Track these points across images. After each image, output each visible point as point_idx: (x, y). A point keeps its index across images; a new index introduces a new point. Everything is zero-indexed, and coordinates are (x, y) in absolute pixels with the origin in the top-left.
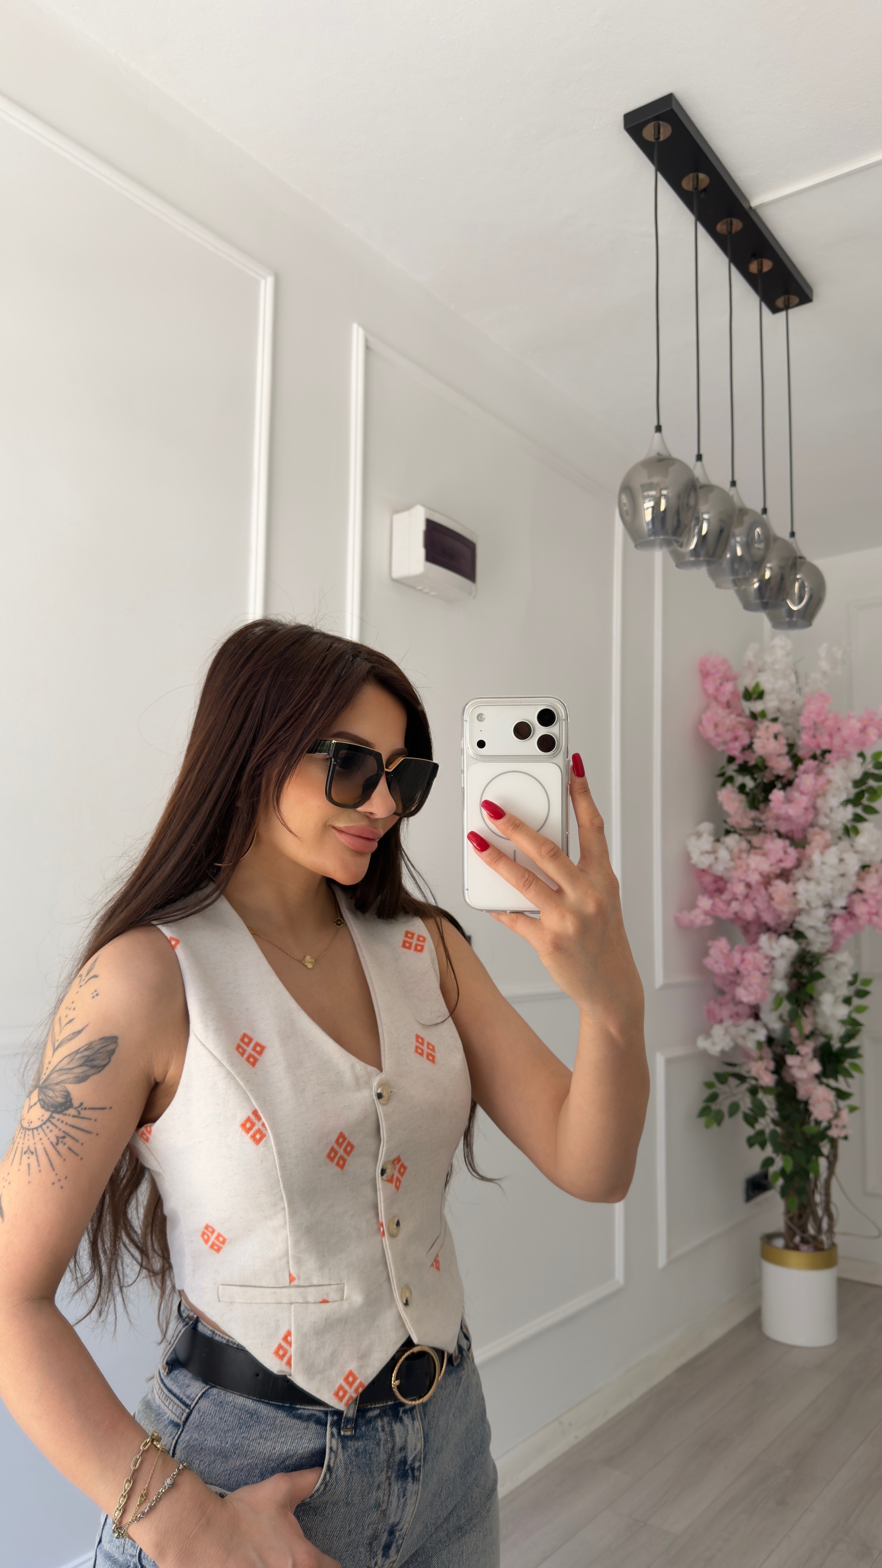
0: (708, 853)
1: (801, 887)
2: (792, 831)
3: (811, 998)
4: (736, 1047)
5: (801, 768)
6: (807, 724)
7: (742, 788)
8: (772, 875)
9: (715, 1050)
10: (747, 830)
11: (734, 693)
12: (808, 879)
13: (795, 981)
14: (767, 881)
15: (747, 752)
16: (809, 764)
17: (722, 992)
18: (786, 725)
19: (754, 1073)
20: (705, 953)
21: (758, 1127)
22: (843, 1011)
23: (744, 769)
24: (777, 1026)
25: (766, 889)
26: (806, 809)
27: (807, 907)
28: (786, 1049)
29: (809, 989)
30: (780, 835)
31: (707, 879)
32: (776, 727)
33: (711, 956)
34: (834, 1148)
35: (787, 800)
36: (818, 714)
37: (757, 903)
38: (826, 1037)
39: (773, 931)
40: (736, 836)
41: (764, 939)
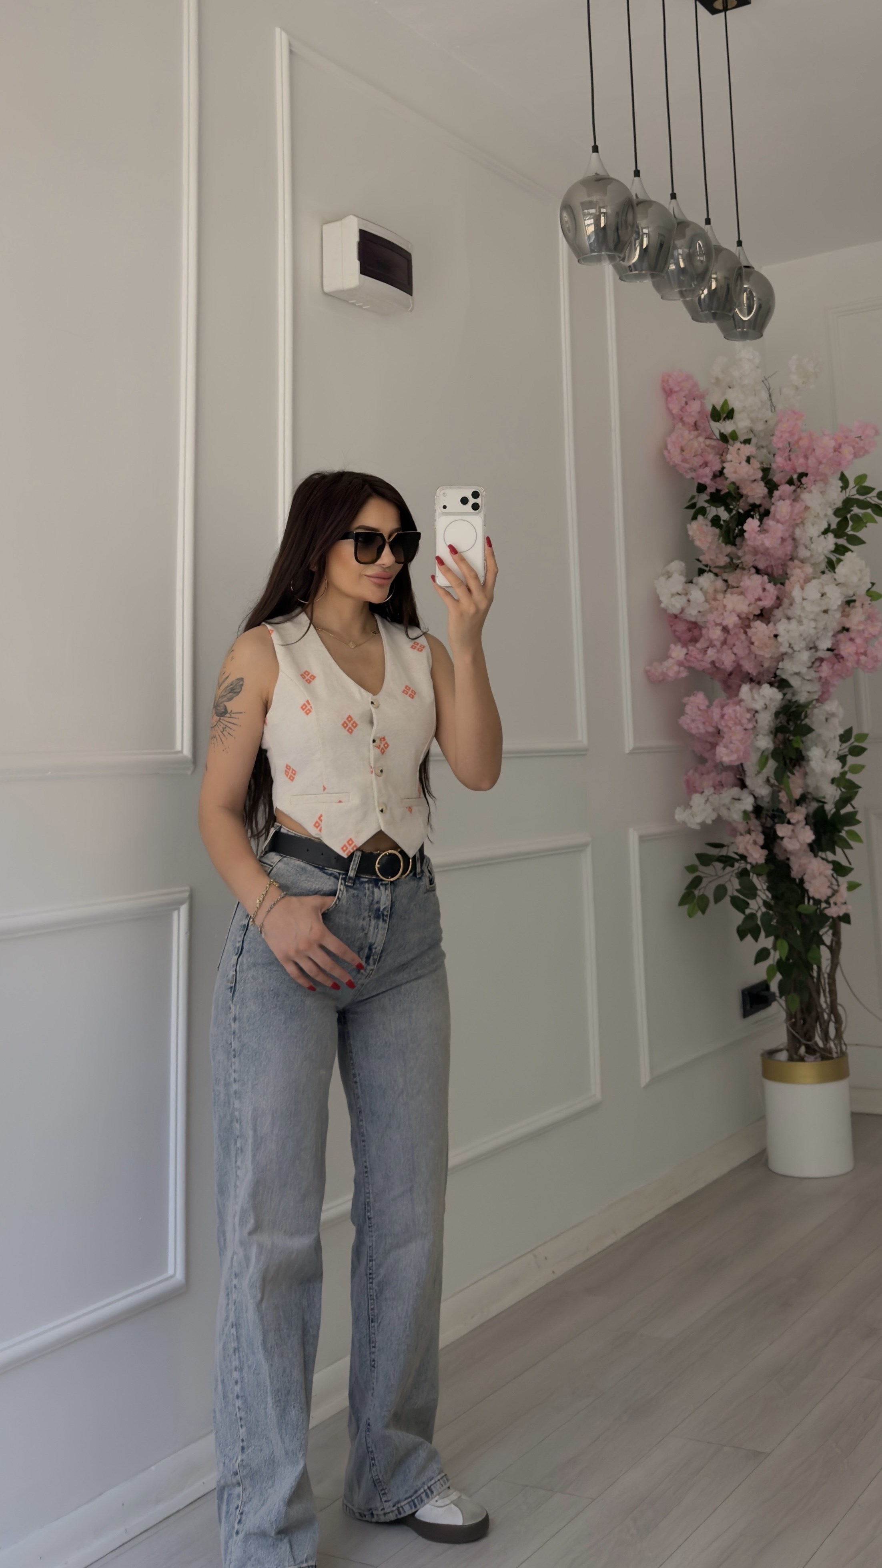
0: (679, 594)
1: (782, 627)
2: (771, 565)
3: (801, 755)
4: (719, 820)
5: (776, 493)
6: (780, 445)
7: (716, 521)
8: (751, 617)
9: (695, 824)
10: (723, 568)
11: (702, 413)
12: (789, 618)
14: (746, 623)
15: (718, 479)
16: (785, 489)
17: (703, 758)
18: (760, 447)
19: (741, 851)
20: (681, 711)
21: (748, 911)
22: (836, 770)
23: (717, 499)
24: (764, 792)
25: (746, 633)
26: (783, 540)
27: (790, 651)
28: (776, 820)
29: (796, 746)
30: (758, 571)
31: (680, 626)
32: (748, 450)
33: (687, 714)
34: (836, 934)
35: (763, 530)
36: (792, 433)
37: (735, 650)
38: (819, 801)
39: (755, 681)
40: (711, 575)
41: (745, 689)
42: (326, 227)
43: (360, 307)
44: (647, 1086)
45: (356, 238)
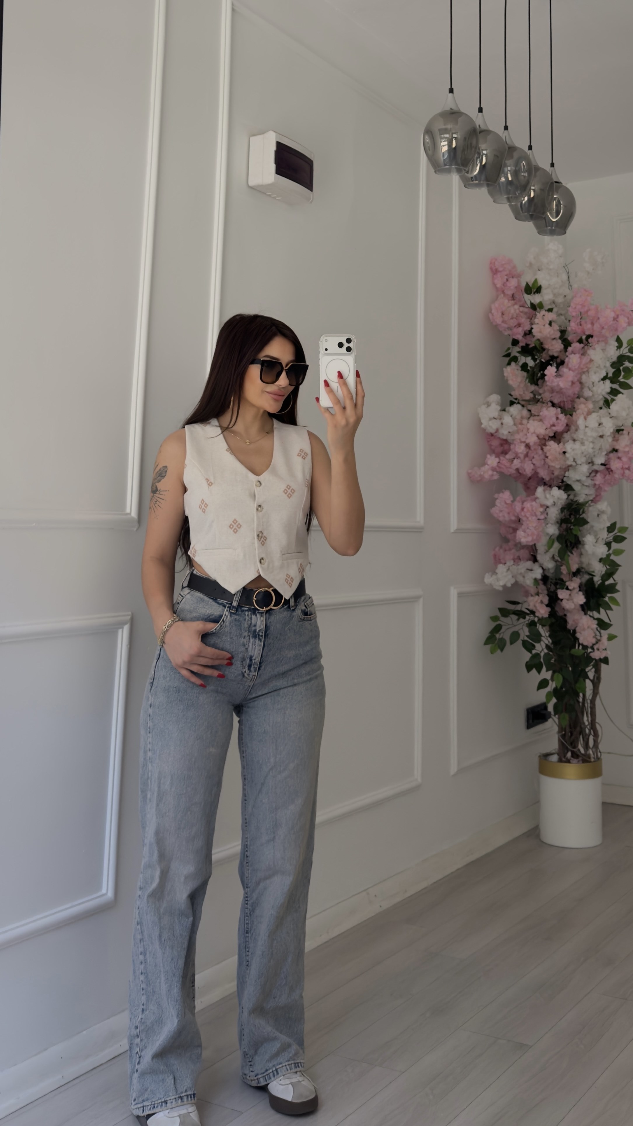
0: (495, 419)
1: (569, 446)
2: (563, 401)
3: (578, 540)
4: (516, 584)
5: (570, 349)
6: (574, 314)
7: (524, 367)
8: (547, 438)
9: (499, 587)
10: (528, 401)
11: (518, 288)
12: (574, 440)
14: (543, 442)
15: (528, 336)
16: (576, 346)
17: (506, 539)
18: (559, 315)
19: (531, 607)
20: (492, 503)
21: (534, 652)
22: (603, 552)
23: (526, 350)
24: (550, 565)
25: (542, 449)
26: (573, 383)
27: (574, 464)
28: (558, 586)
29: (575, 533)
30: (553, 405)
31: (495, 442)
32: (550, 316)
33: (497, 506)
34: (598, 671)
35: (558, 375)
36: (583, 306)
37: (534, 461)
38: (589, 574)
39: (547, 485)
40: (519, 406)
41: (540, 490)
42: (252, 139)
43: (274, 197)
44: (454, 775)
45: (274, 148)
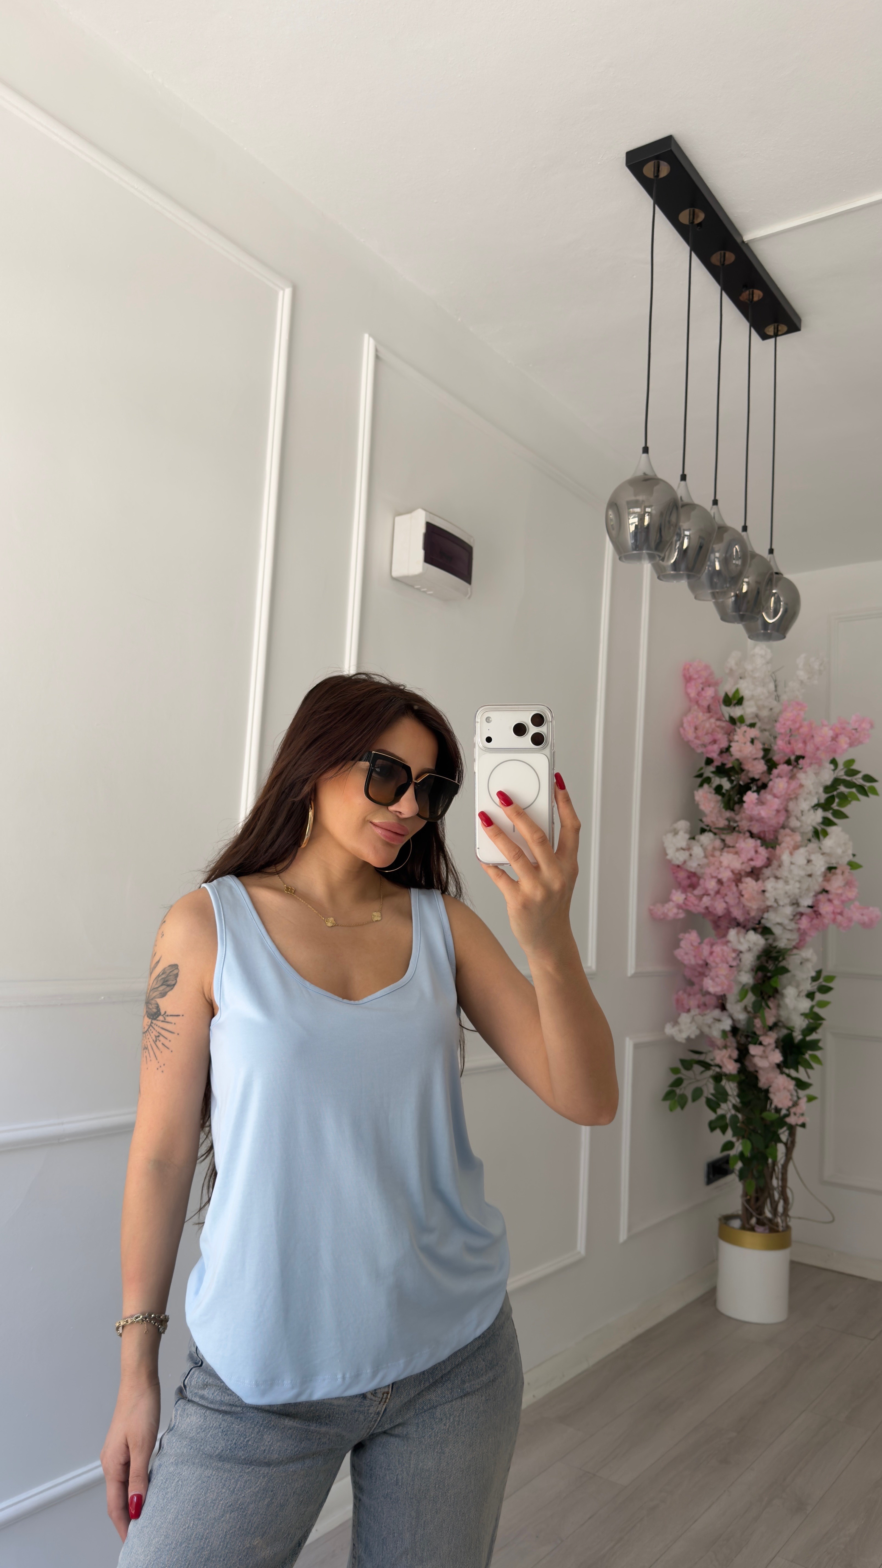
0: (683, 849)
1: (770, 885)
2: (764, 832)
3: (776, 991)
4: (702, 1035)
5: (775, 772)
6: (782, 731)
7: (718, 789)
8: (743, 873)
9: (681, 1037)
10: (722, 829)
11: (715, 698)
12: (777, 878)
13: (760, 974)
14: (738, 878)
15: (725, 755)
16: (783, 768)
17: (691, 983)
18: (763, 730)
19: (718, 1061)
20: (676, 944)
21: (720, 1112)
22: (805, 1005)
23: (722, 771)
24: (741, 1016)
25: (737, 886)
26: (778, 811)
27: (775, 905)
28: (749, 1039)
29: (773, 982)
30: (752, 835)
31: (682, 875)
32: (753, 733)
33: (681, 948)
34: (792, 1135)
36: (794, 721)
37: (727, 899)
38: (788, 1028)
39: (742, 926)
40: (711, 835)
41: (732, 934)
42: (398, 518)
43: (423, 593)
44: (623, 1243)
45: (423, 529)
